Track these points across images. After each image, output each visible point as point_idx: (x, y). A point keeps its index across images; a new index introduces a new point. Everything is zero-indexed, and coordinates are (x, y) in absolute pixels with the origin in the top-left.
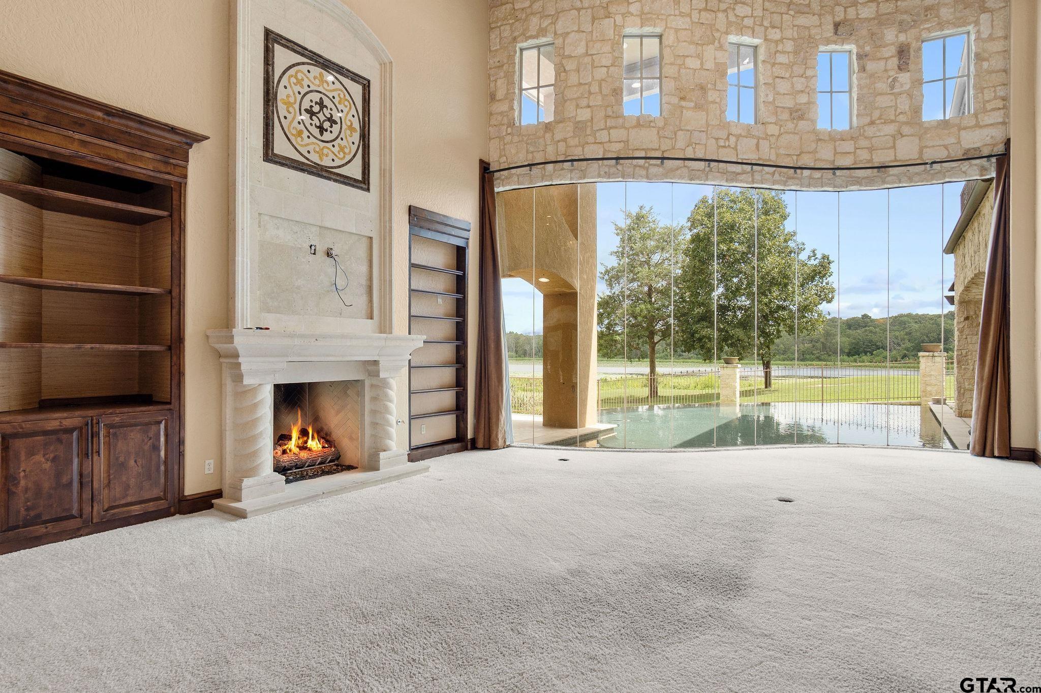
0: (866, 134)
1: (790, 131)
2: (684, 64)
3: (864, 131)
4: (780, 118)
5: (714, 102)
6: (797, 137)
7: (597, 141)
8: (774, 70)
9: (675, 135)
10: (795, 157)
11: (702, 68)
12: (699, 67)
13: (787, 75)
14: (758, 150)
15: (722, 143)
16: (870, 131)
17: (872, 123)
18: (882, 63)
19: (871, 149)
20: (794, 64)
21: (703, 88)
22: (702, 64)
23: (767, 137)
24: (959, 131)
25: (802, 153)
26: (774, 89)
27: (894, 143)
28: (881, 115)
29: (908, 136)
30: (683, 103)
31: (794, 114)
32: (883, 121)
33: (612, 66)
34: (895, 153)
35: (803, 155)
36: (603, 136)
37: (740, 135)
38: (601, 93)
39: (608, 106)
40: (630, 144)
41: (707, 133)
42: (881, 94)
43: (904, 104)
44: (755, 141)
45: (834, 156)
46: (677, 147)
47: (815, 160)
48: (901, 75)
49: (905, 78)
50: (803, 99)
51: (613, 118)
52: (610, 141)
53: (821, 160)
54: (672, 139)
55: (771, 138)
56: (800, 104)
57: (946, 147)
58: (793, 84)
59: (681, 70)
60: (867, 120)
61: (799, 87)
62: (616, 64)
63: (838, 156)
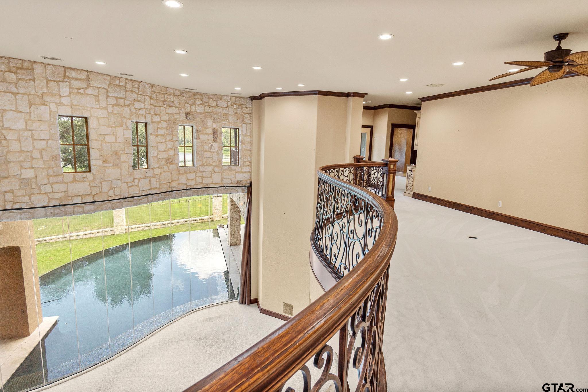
0: (200, 170)
1: (166, 170)
2: (104, 140)
3: (200, 168)
4: (161, 164)
5: (125, 162)
6: (169, 173)
7: (42, 192)
8: (157, 138)
9: (101, 184)
10: (169, 184)
11: (116, 142)
12: (114, 141)
13: (164, 141)
14: (150, 184)
15: (130, 184)
16: (202, 169)
17: (203, 165)
18: (207, 136)
19: (202, 177)
20: (167, 134)
21: (117, 154)
22: (116, 139)
23: (154, 176)
24: (235, 173)
25: (172, 181)
26: (157, 149)
27: (212, 175)
28: (206, 161)
29: (217, 172)
30: (105, 165)
31: (167, 161)
32: (207, 164)
33: (50, 139)
34: (212, 180)
35: (172, 182)
36: (47, 189)
37: (141, 178)
38: (42, 158)
39: (49, 168)
40: (69, 193)
41: (121, 180)
42: (206, 151)
43: (215, 158)
44: (148, 180)
45: (187, 181)
46: (103, 191)
47: (178, 184)
48: (214, 143)
49: (215, 145)
50: (172, 153)
51: (55, 176)
52: (53, 192)
53: (181, 184)
54: (99, 187)
55: (157, 176)
56: (170, 156)
57: (231, 179)
58: (166, 145)
59: (103, 144)
60: (200, 163)
61: (170, 146)
62: (54, 138)
63: (188, 181)
